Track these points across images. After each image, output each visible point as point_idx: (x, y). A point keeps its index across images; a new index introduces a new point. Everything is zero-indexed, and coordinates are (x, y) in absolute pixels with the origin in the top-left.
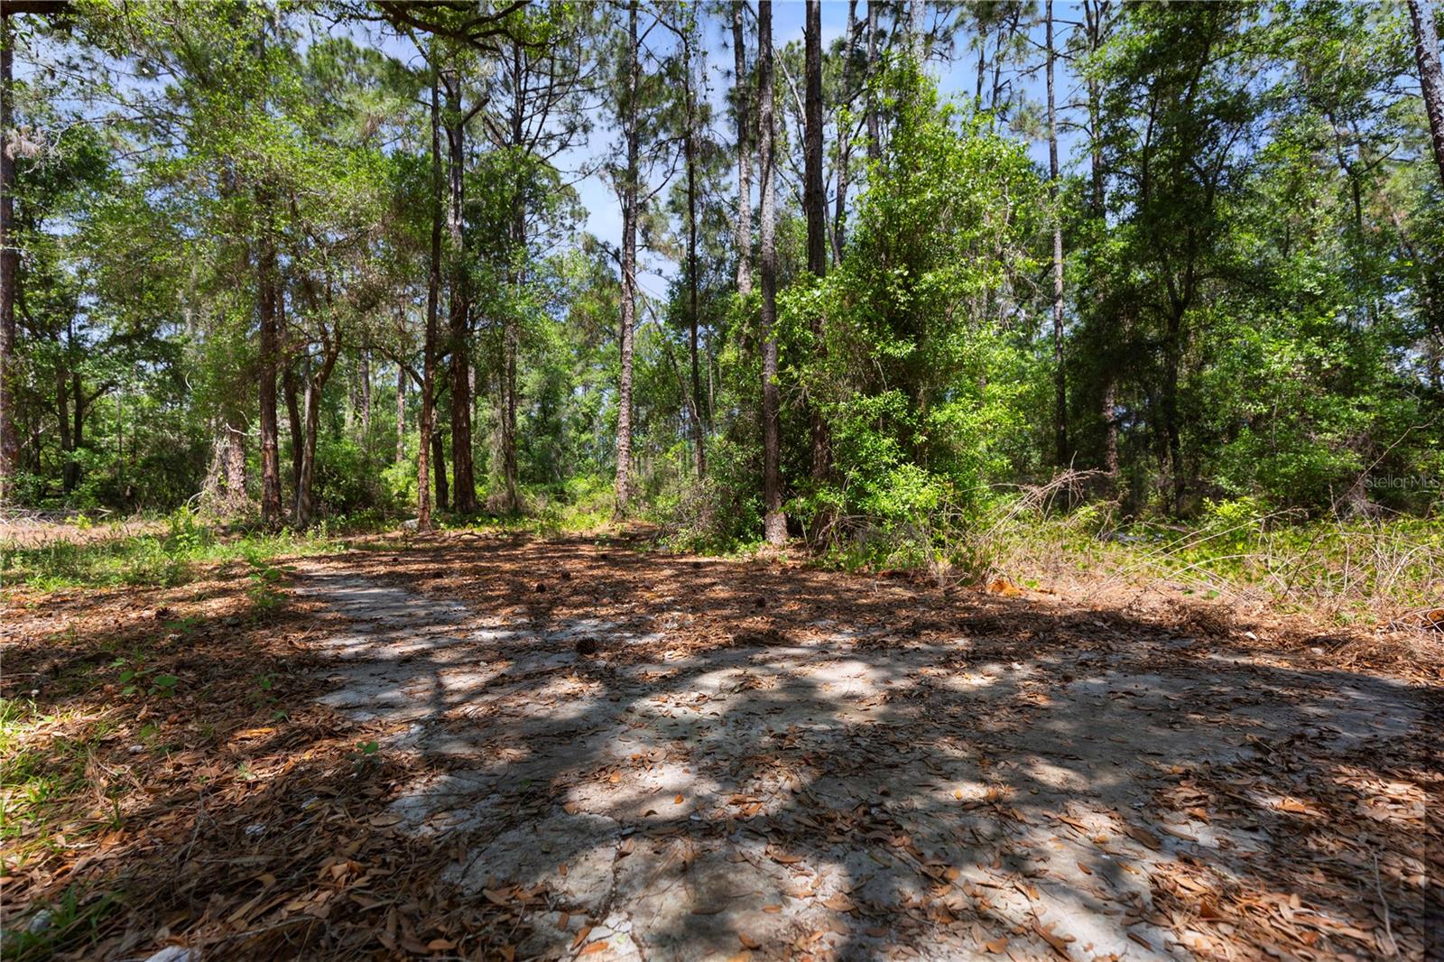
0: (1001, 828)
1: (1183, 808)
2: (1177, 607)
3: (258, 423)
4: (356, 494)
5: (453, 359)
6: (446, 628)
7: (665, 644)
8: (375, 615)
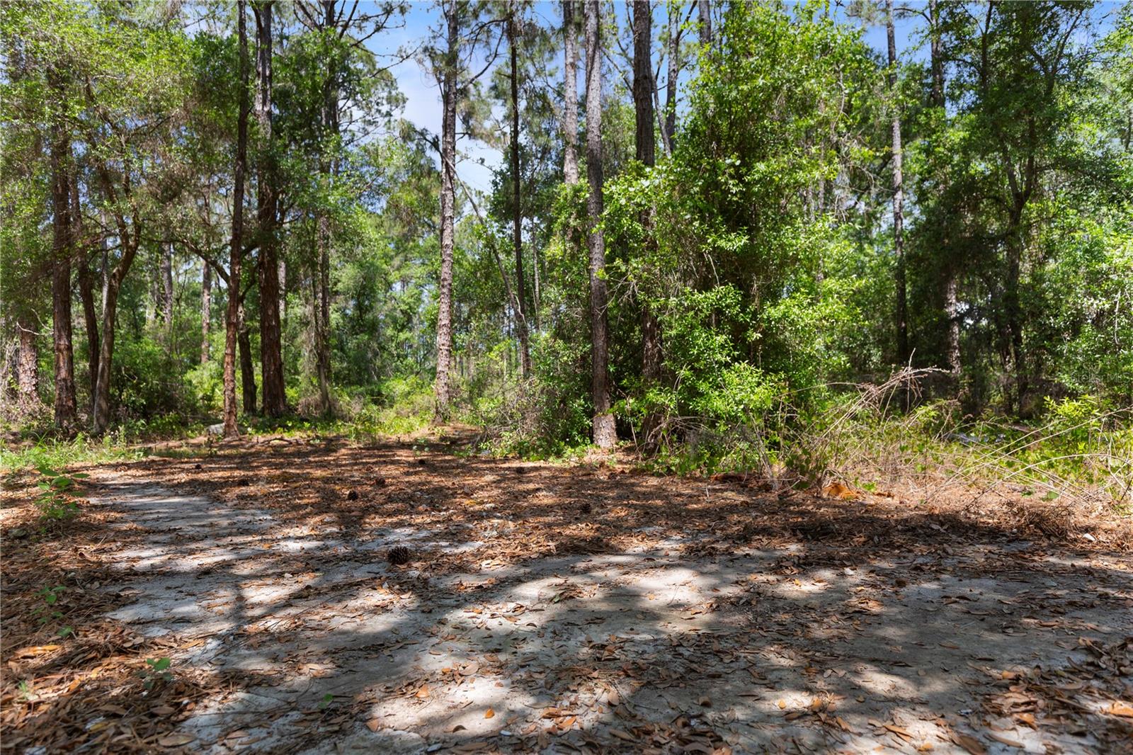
0: (824, 737)
1: (1012, 714)
2: (1015, 509)
3: (51, 321)
4: (158, 397)
5: (261, 253)
6: (250, 539)
7: (483, 553)
8: (173, 525)
